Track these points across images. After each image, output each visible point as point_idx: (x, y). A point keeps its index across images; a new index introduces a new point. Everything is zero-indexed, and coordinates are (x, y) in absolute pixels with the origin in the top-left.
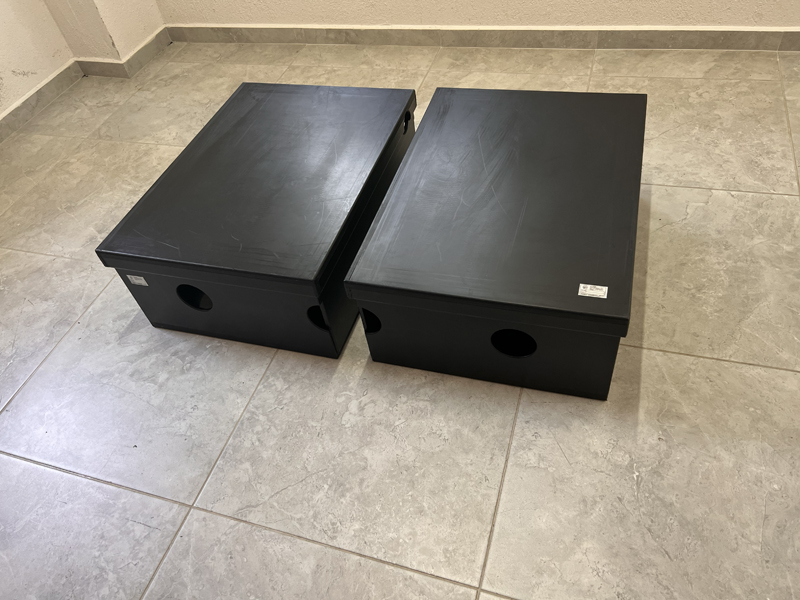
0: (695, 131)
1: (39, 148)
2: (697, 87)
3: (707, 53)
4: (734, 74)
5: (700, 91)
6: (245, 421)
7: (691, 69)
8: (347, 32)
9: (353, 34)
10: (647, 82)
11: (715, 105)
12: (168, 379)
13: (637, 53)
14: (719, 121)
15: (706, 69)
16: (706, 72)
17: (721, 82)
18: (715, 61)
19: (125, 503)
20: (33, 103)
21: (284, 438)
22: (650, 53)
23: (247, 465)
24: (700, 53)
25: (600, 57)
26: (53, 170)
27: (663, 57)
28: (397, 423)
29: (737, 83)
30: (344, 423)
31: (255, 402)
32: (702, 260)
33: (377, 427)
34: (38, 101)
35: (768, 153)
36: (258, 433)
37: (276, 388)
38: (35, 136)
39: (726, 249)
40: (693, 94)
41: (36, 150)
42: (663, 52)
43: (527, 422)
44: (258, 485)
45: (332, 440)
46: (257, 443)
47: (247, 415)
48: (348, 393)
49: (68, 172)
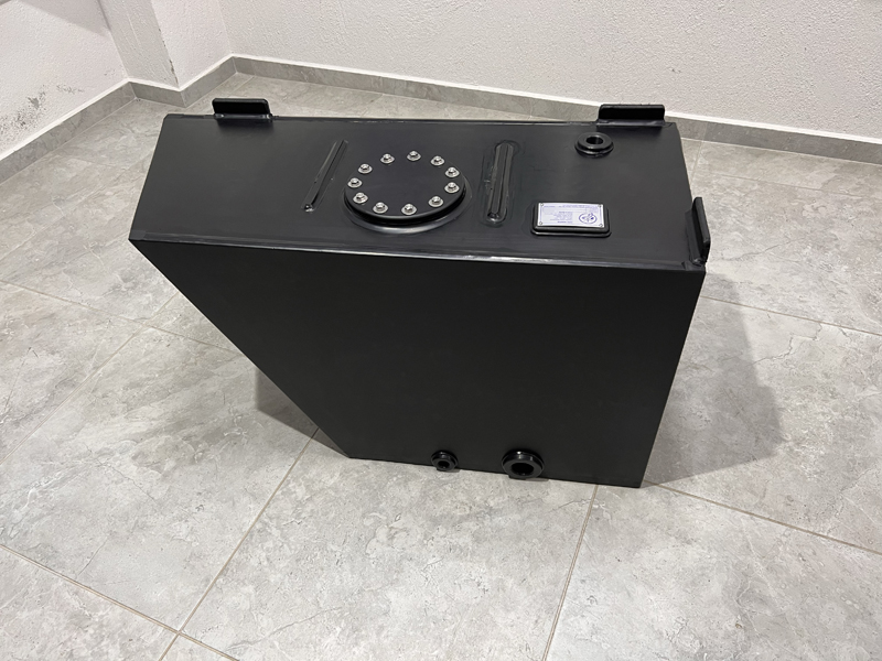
0: (807, 251)
1: (74, 174)
2: (813, 200)
3: (827, 161)
4: (856, 189)
5: (815, 205)
6: (256, 533)
7: (808, 178)
8: (429, 87)
9: (435, 90)
10: (756, 187)
11: (832, 223)
12: (175, 468)
13: (748, 151)
14: (835, 243)
15: (825, 179)
16: (824, 184)
17: (842, 197)
18: (835, 171)
19: (102, 616)
20: (76, 124)
21: (297, 560)
22: (764, 153)
23: (250, 589)
24: (820, 161)
25: (706, 150)
26: (86, 202)
27: (777, 159)
28: (430, 562)
29: (858, 201)
30: (368, 551)
31: (271, 511)
32: (805, 407)
33: (405, 563)
34: (82, 121)
36: (268, 550)
37: (296, 497)
38: (73, 160)
39: (832, 397)
40: (807, 207)
41: (70, 176)
42: (777, 155)
43: (583, 581)
44: (260, 616)
45: (352, 572)
46: (265, 563)
47: (258, 526)
48: (377, 514)
49: (101, 206)
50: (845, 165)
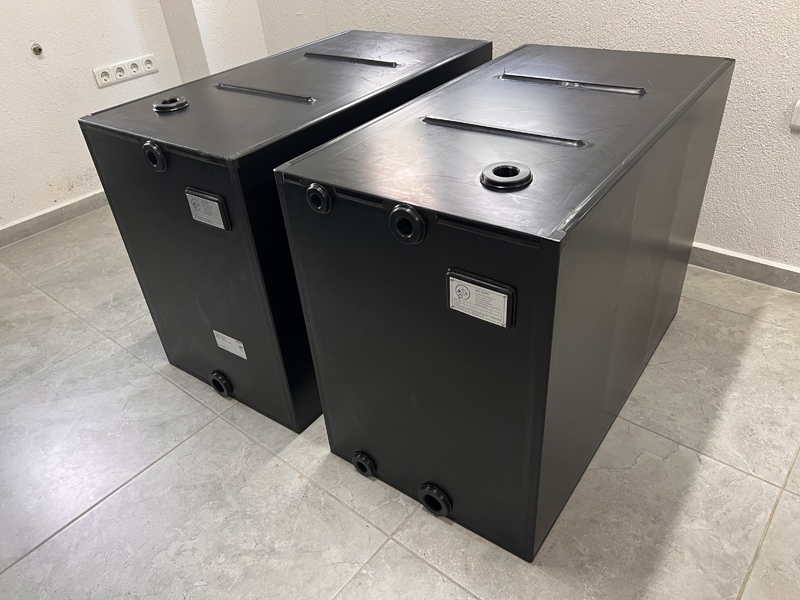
0: (702, 371)
2: (734, 323)
3: (767, 289)
4: (785, 320)
5: (733, 329)
7: (738, 302)
15: (756, 306)
17: (765, 325)
18: (772, 300)
22: (703, 273)
24: (759, 287)
28: (197, 584)
29: (782, 332)
30: (154, 561)
32: (618, 525)
33: (177, 580)
35: (773, 423)
37: (128, 499)
39: (654, 522)
40: (724, 330)
42: (718, 276)
45: (132, 576)
48: (180, 530)
50: (785, 295)
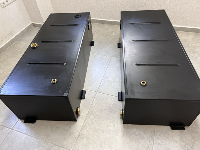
1: (23, 46)
2: (190, 42)
3: (192, 33)
4: (199, 39)
6: (84, 127)
7: (188, 37)
11: (196, 47)
14: (197, 52)
15: (192, 37)
17: (196, 41)
18: (194, 35)
19: (54, 149)
20: (21, 34)
21: (95, 132)
23: (85, 139)
24: (190, 33)
27: (181, 33)
28: (124, 130)
30: (110, 129)
31: (86, 121)
36: (87, 130)
37: (91, 118)
38: (22, 43)
40: (189, 44)
44: (89, 145)
45: (107, 134)
46: (88, 133)
47: (84, 125)
48: (110, 120)
50: (196, 34)
